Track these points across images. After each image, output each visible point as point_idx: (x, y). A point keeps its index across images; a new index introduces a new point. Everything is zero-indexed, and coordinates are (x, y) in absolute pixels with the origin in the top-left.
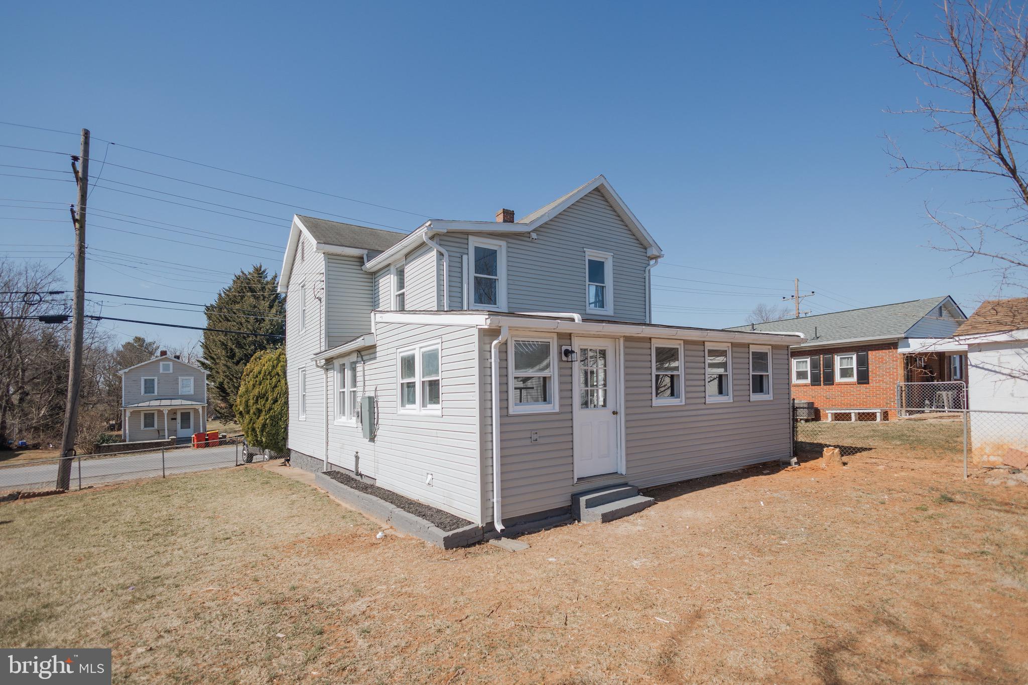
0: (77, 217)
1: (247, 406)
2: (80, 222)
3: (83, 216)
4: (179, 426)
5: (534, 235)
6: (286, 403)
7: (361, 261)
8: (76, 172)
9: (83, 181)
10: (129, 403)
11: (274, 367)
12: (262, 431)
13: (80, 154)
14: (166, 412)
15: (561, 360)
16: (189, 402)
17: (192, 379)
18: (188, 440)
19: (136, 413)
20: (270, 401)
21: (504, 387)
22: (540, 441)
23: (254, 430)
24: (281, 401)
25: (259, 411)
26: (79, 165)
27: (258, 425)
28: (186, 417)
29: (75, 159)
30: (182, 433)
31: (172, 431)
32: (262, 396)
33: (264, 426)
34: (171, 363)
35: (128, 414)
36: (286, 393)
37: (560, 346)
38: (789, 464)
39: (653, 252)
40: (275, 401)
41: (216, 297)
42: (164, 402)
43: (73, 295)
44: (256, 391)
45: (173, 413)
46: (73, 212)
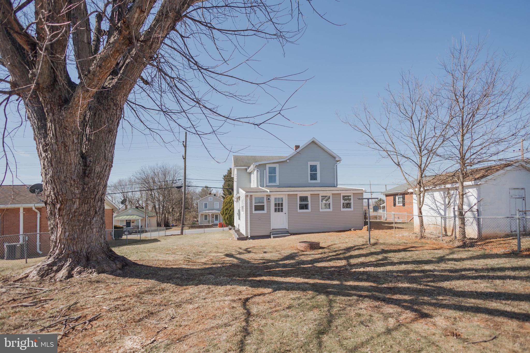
0: (184, 157)
1: (223, 212)
2: (185, 159)
3: (185, 157)
4: (215, 220)
5: (288, 161)
6: (234, 211)
7: (246, 169)
8: (184, 145)
9: (185, 147)
10: (200, 212)
11: (230, 200)
12: (227, 220)
13: (184, 141)
14: (210, 215)
15: (267, 201)
16: (217, 211)
17: (218, 203)
18: (216, 225)
19: (202, 215)
20: (229, 211)
21: (251, 208)
22: (261, 219)
23: (225, 219)
24: (232, 211)
25: (226, 214)
26: (184, 144)
27: (226, 218)
28: (217, 216)
29: (183, 142)
30: (216, 222)
31: (213, 222)
32: (227, 209)
33: (227, 218)
34: (212, 197)
35: (200, 215)
36: (234, 208)
37: (267, 198)
38: (351, 230)
39: (337, 159)
40: (231, 211)
41: (227, 172)
42: (210, 211)
43: (183, 180)
44: (225, 208)
45: (213, 215)
46: (183, 157)
